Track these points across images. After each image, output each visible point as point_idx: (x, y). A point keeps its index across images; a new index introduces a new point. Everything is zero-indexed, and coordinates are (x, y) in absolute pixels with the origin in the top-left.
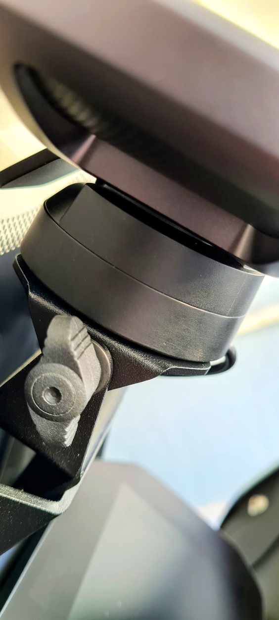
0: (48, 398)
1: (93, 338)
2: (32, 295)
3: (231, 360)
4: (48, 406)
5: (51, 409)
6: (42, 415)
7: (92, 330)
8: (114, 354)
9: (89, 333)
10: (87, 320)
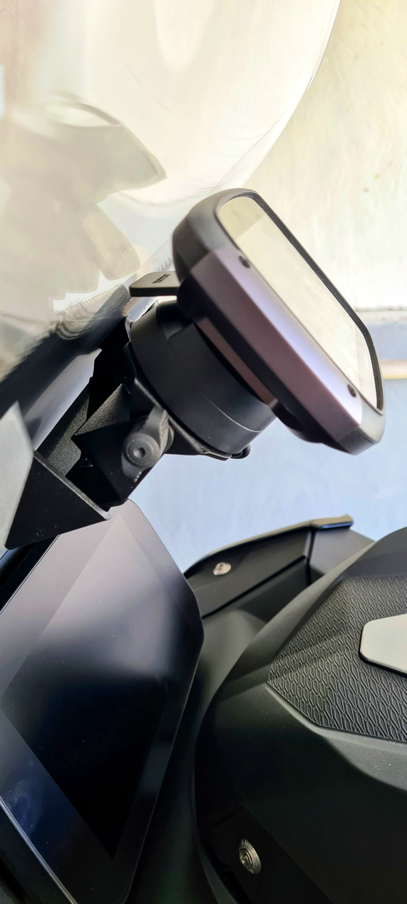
0: (137, 454)
1: (170, 423)
2: (136, 382)
3: (245, 453)
4: (135, 457)
5: (136, 459)
6: (129, 461)
7: (172, 420)
8: (177, 433)
9: (169, 420)
10: (170, 413)
